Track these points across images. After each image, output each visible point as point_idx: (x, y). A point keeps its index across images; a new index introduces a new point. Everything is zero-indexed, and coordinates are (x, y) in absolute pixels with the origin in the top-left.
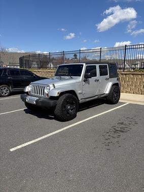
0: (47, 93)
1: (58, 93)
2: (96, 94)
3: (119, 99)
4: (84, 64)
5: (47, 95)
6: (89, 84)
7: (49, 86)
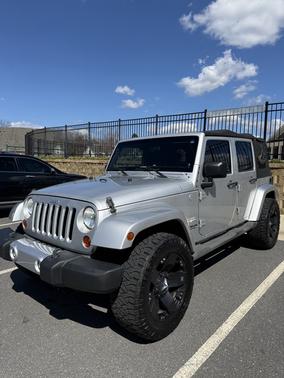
0: (85, 231)
1: (130, 236)
2: (231, 224)
3: (277, 234)
4: (201, 136)
5: (87, 239)
6: (214, 195)
7: (91, 206)
